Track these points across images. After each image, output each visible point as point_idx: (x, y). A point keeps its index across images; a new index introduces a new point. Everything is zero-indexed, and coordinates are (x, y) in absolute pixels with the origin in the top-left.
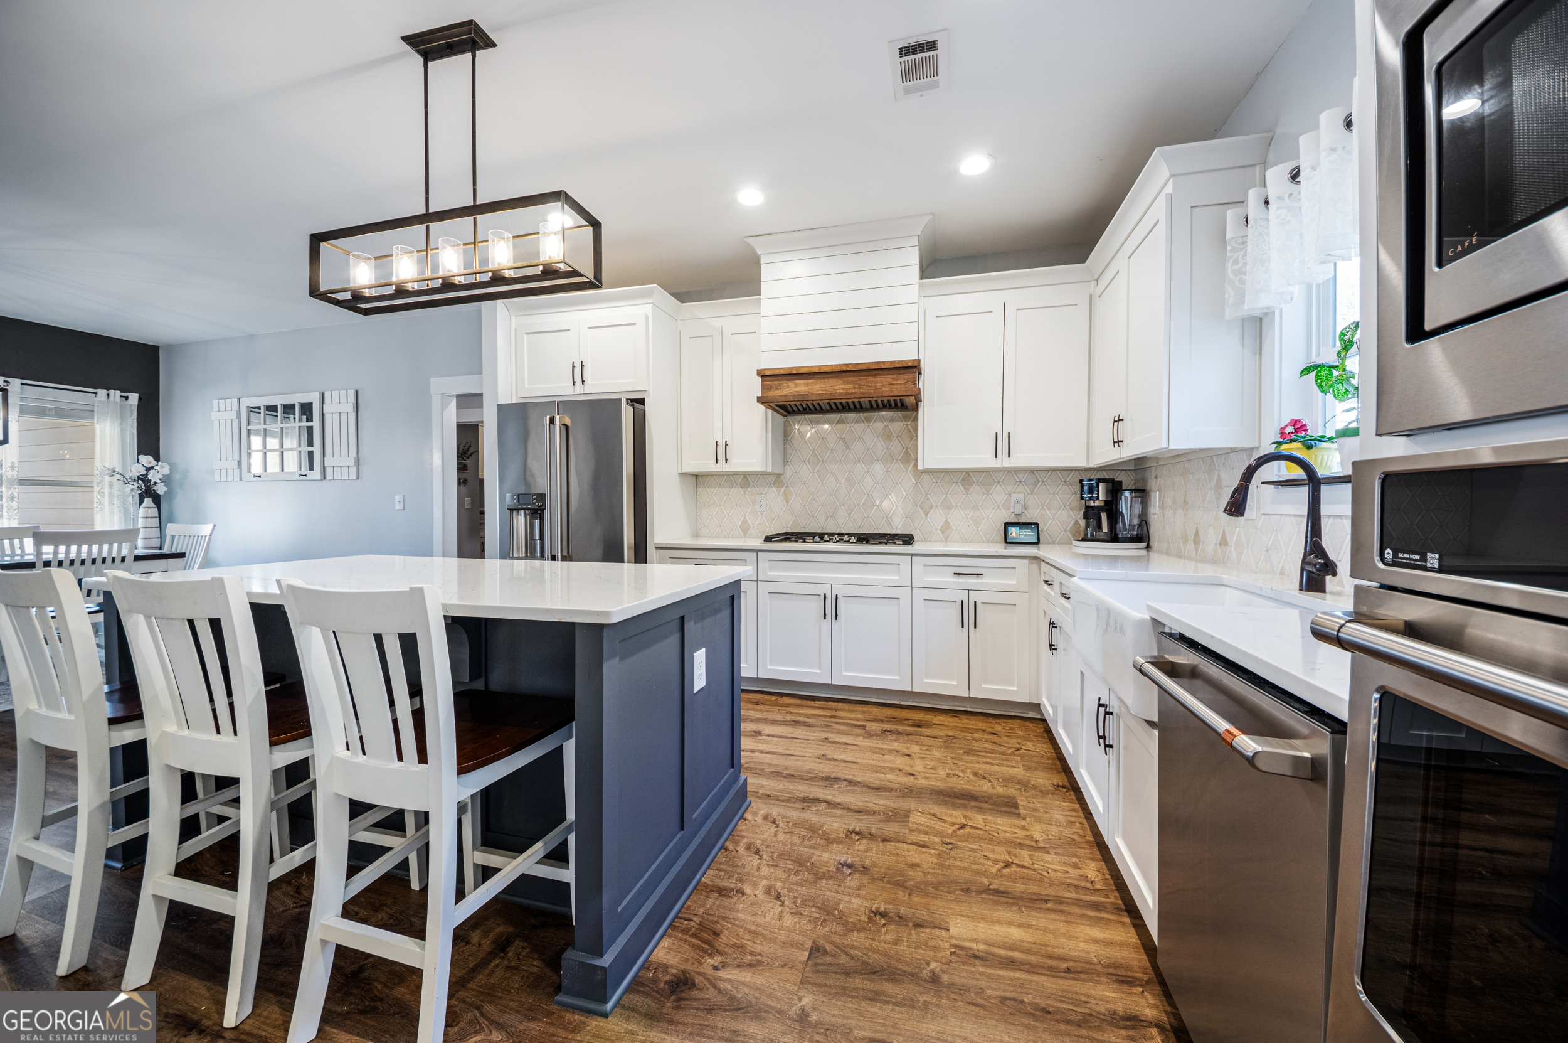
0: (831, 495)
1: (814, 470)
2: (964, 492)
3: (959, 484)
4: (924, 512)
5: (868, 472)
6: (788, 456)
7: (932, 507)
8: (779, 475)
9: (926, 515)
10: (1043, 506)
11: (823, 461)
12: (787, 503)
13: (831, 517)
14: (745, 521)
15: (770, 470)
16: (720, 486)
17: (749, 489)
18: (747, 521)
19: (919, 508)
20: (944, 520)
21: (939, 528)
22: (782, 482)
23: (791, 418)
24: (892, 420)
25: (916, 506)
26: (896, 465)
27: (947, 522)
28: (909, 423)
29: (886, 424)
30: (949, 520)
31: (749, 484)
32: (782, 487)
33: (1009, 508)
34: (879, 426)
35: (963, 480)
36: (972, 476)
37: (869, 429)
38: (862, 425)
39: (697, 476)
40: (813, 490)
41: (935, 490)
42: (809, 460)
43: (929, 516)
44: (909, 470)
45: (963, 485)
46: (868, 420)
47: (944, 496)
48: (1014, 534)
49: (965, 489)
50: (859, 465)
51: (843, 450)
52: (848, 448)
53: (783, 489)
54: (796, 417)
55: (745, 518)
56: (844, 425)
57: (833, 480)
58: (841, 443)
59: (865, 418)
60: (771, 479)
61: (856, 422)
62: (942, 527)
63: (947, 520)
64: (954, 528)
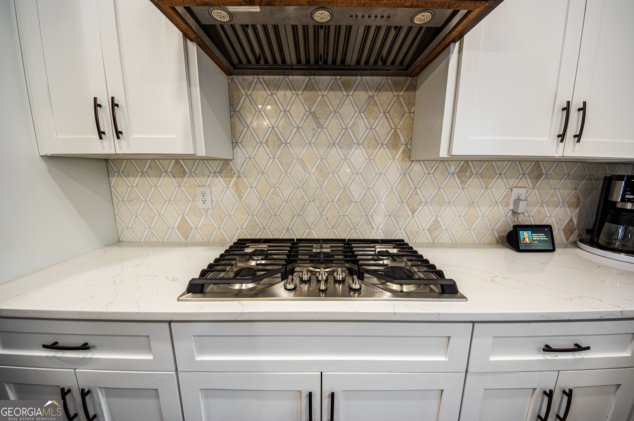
0: (298, 188)
1: (274, 155)
2: (460, 186)
3: (455, 175)
4: (410, 210)
5: (346, 159)
6: (238, 135)
7: (421, 203)
8: (226, 162)
9: (413, 212)
10: (542, 203)
11: (286, 143)
12: (241, 198)
13: (299, 215)
14: (184, 221)
15: (202, 153)
16: (143, 174)
17: (186, 179)
18: (186, 221)
19: (405, 204)
20: (434, 218)
21: (426, 228)
22: (231, 170)
23: (238, 79)
24: (379, 89)
25: (403, 202)
26: (381, 151)
27: (436, 221)
28: (402, 93)
29: (370, 94)
30: (439, 218)
31: (184, 173)
32: (232, 177)
33: (507, 205)
34: (362, 95)
35: (460, 171)
36: (471, 165)
37: (348, 101)
38: (339, 93)
39: (106, 160)
40: (274, 182)
41: (426, 182)
42: (267, 141)
43: (416, 214)
44: (397, 158)
45: (459, 177)
46: (347, 87)
47: (437, 190)
48: (527, 240)
49: (462, 181)
50: (334, 150)
51: (313, 129)
52: (320, 126)
53: (234, 179)
54: (246, 77)
55: (183, 217)
56: (314, 92)
57: (301, 169)
58: (311, 118)
59: (343, 83)
60: (215, 166)
61: (331, 89)
62: (431, 226)
63: (436, 218)
64: (444, 228)
